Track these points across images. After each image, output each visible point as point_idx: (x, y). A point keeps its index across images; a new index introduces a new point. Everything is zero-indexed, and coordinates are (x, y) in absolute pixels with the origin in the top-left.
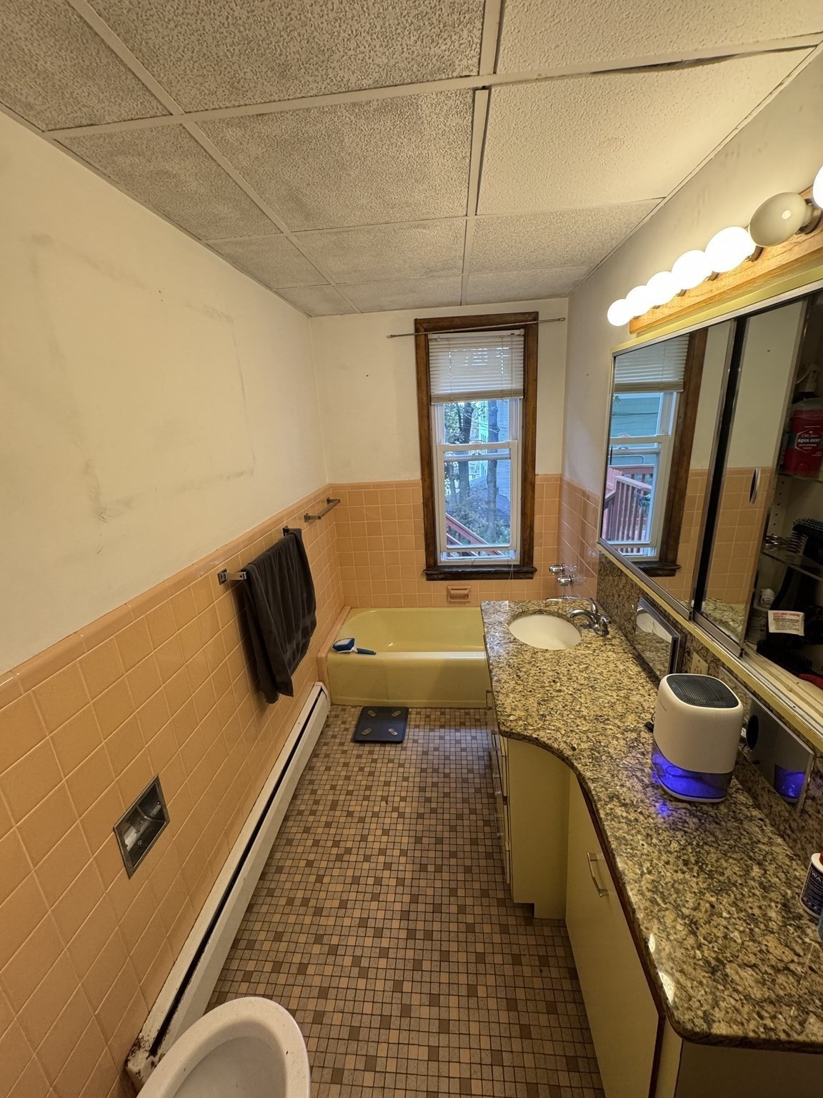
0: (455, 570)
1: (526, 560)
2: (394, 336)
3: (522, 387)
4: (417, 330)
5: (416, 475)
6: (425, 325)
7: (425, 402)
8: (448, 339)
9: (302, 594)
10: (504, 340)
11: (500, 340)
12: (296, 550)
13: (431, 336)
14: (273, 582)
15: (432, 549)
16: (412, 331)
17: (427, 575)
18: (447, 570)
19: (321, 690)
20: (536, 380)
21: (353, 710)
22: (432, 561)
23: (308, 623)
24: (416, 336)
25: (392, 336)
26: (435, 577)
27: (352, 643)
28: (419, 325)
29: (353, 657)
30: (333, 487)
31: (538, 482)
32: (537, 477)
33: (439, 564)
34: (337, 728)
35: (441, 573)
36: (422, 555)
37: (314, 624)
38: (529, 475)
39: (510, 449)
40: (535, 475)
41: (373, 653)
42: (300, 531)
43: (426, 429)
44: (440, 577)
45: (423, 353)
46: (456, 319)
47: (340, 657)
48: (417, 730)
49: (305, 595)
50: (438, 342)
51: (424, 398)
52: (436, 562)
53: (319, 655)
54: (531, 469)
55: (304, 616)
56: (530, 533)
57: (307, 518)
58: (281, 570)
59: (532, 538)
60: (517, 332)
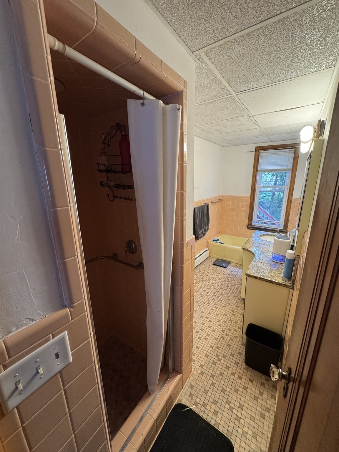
0: (257, 227)
1: (285, 227)
2: (248, 152)
3: (292, 168)
4: (256, 150)
5: (248, 194)
6: (259, 148)
7: (255, 172)
8: (266, 152)
9: (206, 220)
10: (287, 152)
11: (285, 152)
12: (206, 209)
13: (260, 151)
14: (200, 213)
15: (250, 219)
16: (254, 150)
17: (248, 227)
18: (254, 226)
19: (207, 250)
20: (297, 166)
21: (215, 259)
22: (250, 223)
23: (206, 228)
24: (255, 152)
25: (247, 152)
26: (250, 228)
27: (218, 240)
28: (257, 149)
29: (217, 243)
30: (222, 196)
31: (293, 201)
32: (293, 199)
33: (252, 225)
34: (209, 261)
35: (252, 227)
36: (247, 220)
37: (208, 229)
38: (290, 198)
39: (285, 189)
40: (292, 198)
41: (223, 244)
42: (209, 204)
43: (254, 180)
44: (252, 228)
45: (257, 157)
46: (270, 146)
47: (214, 243)
48: (231, 267)
49: (207, 221)
50: (263, 153)
51: (255, 171)
52: (251, 224)
53: (209, 241)
54: (291, 196)
55: (205, 226)
56: (288, 218)
57: (212, 202)
58: (202, 212)
59: (288, 220)
60: (292, 150)
